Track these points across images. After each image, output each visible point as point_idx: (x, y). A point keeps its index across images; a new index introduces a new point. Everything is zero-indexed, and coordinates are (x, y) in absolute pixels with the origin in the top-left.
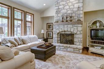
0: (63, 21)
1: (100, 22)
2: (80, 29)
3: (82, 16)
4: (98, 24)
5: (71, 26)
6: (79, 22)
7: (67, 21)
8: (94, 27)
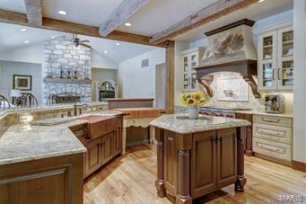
0: (61, 77)
1: (109, 83)
2: (89, 90)
3: (90, 73)
4: (107, 86)
5: (77, 86)
6: (87, 81)
7: (69, 78)
8: (104, 89)
